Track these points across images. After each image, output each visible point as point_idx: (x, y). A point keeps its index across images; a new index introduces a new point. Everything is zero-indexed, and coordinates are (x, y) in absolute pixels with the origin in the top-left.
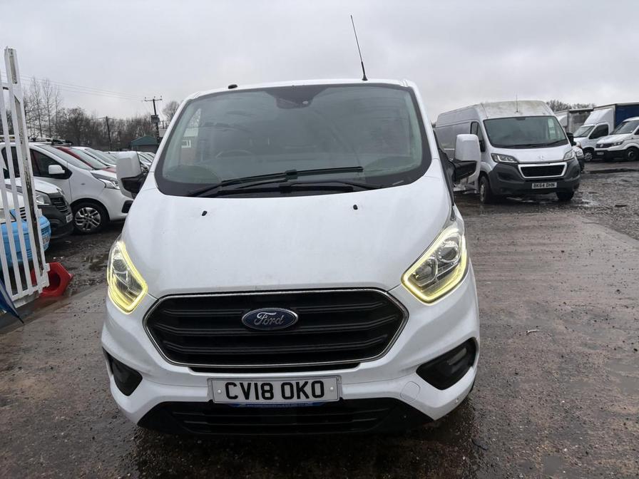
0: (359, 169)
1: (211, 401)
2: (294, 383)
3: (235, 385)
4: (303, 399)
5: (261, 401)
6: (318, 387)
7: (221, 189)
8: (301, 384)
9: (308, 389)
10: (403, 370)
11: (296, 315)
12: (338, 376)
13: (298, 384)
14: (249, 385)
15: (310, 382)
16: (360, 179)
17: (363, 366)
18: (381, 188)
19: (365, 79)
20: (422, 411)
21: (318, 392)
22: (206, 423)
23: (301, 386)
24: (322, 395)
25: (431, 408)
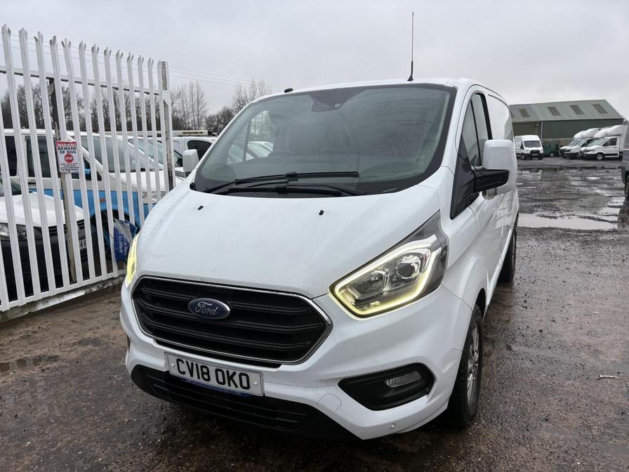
0: (355, 175)
1: (168, 372)
2: (225, 371)
3: (183, 362)
4: (233, 387)
5: (201, 381)
6: (244, 378)
7: (235, 186)
8: (231, 373)
9: (236, 378)
10: (321, 381)
11: (228, 309)
12: (260, 373)
13: (228, 372)
14: (192, 364)
15: (238, 373)
16: (352, 184)
17: (284, 368)
18: (364, 194)
19: (411, 79)
20: (343, 425)
21: (245, 384)
22: (166, 389)
23: (230, 375)
24: (248, 387)
25: (352, 424)
